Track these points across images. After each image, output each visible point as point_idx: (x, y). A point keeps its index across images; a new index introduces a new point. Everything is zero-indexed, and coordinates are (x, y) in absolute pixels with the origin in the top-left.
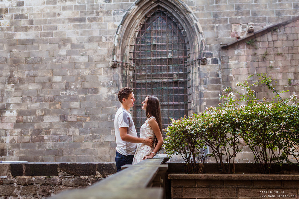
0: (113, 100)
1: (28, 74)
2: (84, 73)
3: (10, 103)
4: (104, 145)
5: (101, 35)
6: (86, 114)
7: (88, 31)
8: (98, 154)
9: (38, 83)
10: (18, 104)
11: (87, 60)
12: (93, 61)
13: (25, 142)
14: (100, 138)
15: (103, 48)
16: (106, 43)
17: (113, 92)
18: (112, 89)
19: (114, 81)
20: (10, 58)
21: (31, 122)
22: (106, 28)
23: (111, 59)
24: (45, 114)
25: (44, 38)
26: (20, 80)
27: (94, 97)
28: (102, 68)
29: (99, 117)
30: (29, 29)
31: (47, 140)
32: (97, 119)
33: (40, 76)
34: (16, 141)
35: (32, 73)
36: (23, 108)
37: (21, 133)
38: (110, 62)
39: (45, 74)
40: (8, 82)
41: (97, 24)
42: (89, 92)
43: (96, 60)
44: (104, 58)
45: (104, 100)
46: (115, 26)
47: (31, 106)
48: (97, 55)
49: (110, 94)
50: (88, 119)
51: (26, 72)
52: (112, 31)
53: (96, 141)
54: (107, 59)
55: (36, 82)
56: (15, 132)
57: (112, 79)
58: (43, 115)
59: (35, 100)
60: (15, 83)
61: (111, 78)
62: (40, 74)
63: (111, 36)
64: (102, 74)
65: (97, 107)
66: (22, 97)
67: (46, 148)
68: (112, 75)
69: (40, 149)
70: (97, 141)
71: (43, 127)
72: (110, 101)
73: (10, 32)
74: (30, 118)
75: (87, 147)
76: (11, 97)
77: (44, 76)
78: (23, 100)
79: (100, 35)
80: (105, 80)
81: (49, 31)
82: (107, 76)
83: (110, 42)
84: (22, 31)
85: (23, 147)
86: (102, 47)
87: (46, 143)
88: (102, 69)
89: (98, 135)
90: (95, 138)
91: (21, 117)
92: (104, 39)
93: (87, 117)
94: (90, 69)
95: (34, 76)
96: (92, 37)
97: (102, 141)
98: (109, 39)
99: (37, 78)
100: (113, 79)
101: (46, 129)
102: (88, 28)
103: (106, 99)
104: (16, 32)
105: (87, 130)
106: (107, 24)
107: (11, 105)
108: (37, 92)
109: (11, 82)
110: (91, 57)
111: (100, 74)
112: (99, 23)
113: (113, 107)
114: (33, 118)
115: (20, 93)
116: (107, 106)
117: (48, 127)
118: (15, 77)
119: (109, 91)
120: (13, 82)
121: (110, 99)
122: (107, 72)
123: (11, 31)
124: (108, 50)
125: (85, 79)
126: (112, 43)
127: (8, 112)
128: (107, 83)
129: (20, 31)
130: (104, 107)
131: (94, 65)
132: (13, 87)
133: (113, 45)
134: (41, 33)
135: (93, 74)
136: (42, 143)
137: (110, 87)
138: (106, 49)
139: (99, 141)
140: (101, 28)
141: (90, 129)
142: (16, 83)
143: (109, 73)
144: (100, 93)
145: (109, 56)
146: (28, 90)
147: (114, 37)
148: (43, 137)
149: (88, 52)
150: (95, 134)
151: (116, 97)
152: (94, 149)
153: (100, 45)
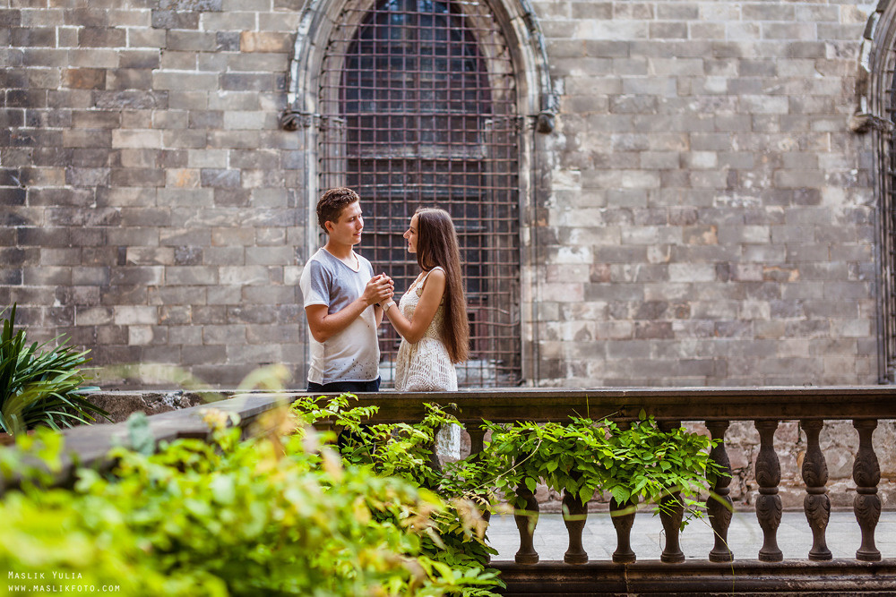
0: (859, 223)
1: (620, 144)
2: (777, 146)
3: (570, 225)
4: (839, 346)
5: (824, 40)
6: (787, 262)
7: (785, 27)
8: (823, 372)
9: (648, 171)
10: (593, 230)
11: (785, 109)
12: (803, 112)
13: (619, 340)
14: (827, 327)
15: (827, 78)
16: (837, 62)
17: (860, 199)
18: (857, 193)
19: (861, 171)
20: (565, 94)
21: (635, 280)
22: (836, 20)
23: (852, 109)
24: (673, 260)
25: (662, 40)
26: (597, 159)
27: (809, 213)
28: (826, 132)
29: (825, 270)
30: (618, 11)
31: (681, 332)
32: (818, 275)
33: (655, 150)
34: (593, 336)
35: (631, 140)
36: (609, 241)
37: (607, 312)
38: (850, 117)
39: (667, 145)
40: (561, 163)
41: (810, 7)
42: (793, 200)
43: (811, 110)
44: (833, 105)
45: (835, 223)
46: (859, 16)
47: (631, 236)
48: (813, 97)
49: (851, 205)
50: (794, 275)
51: (615, 138)
52: (851, 28)
53: (817, 338)
54: (840, 109)
55: (642, 166)
56: (588, 310)
57: (857, 164)
58: (668, 263)
59: (642, 219)
60: (583, 169)
61: (854, 161)
62: (653, 144)
63: (849, 44)
64: (830, 150)
65: (818, 241)
66: (603, 210)
67: (678, 355)
68: (856, 154)
69: (663, 358)
70: (821, 337)
71: (670, 297)
72: (853, 225)
73: (560, 19)
74: (631, 271)
75: (794, 353)
76: (573, 208)
77: (667, 151)
78: (608, 218)
79: (819, 38)
80: (838, 166)
81: (675, 21)
82: (841, 155)
83: (848, 60)
84: (598, 15)
85: (614, 352)
86: (826, 74)
87: (680, 342)
88: (829, 135)
89: (822, 318)
90: (814, 326)
91: (603, 268)
92: (830, 52)
93: (791, 269)
94: (794, 135)
95: (638, 150)
96: (796, 43)
97: (833, 334)
98: (844, 53)
99: (645, 156)
100: (860, 164)
101: (676, 301)
102: (786, 19)
103: (840, 219)
104: (578, 20)
105: (792, 304)
106: (836, 8)
107: (575, 232)
108: (648, 195)
109: (572, 164)
110: (798, 100)
111: (824, 151)
112: (817, 5)
113: (860, 243)
114: (641, 270)
115: (597, 199)
116: (844, 238)
117: (684, 296)
118: (583, 152)
119: (849, 198)
120: (577, 165)
121: (852, 220)
122: (841, 144)
123: (564, 14)
124: (844, 84)
125: (782, 162)
126: (852, 64)
127: (565, 252)
128: (843, 177)
129: (590, 17)
130: (838, 243)
131: (804, 124)
132: (576, 179)
133: (856, 68)
134: (651, 25)
135: (803, 148)
136: (667, 341)
137: (851, 187)
138: (838, 79)
139: (825, 336)
140: (822, 20)
141: (801, 302)
142: (585, 169)
143: (847, 147)
144: (824, 204)
145: (846, 100)
146: (621, 190)
147: (858, 46)
148: (670, 325)
149: (787, 87)
150: (814, 318)
151: (867, 215)
152: (814, 360)
153: (819, 67)
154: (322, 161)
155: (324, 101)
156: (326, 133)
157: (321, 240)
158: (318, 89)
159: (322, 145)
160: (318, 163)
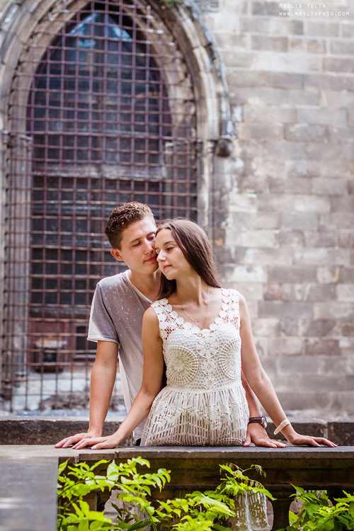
1: (293, 170)
3: (245, 245)
9: (319, 196)
10: (268, 251)
13: (290, 355)
20: (243, 121)
21: (305, 298)
24: (341, 281)
25: (334, 74)
26: (272, 184)
30: (293, 44)
31: (348, 349)
33: (326, 177)
34: (266, 351)
35: (304, 166)
36: (283, 262)
37: (279, 329)
39: (337, 172)
40: (239, 186)
47: (302, 258)
51: (289, 164)
55: (314, 191)
56: (260, 327)
58: (336, 284)
59: (313, 242)
60: (258, 192)
62: (324, 171)
66: (277, 232)
67: (344, 371)
69: (330, 374)
71: (337, 316)
73: (239, 50)
74: (301, 290)
76: (248, 228)
77: (336, 178)
78: (281, 239)
81: (345, 57)
84: (275, 48)
85: (285, 367)
87: (345, 359)
91: (276, 287)
95: (310, 176)
99: (317, 182)
101: (343, 320)
104: (256, 52)
107: (250, 252)
108: (319, 219)
109: (248, 187)
114: (311, 289)
115: (272, 221)
117: (351, 315)
118: (258, 176)
120: (253, 188)
123: (244, 45)
127: (241, 270)
129: (268, 49)
132: (252, 201)
134: (324, 60)
136: (334, 357)
142: (261, 192)
146: (293, 213)
148: (337, 342)
154: (9, 177)
155: (13, 119)
156: (14, 150)
157: (6, 253)
158: (7, 107)
159: (9, 162)
160: (5, 179)
